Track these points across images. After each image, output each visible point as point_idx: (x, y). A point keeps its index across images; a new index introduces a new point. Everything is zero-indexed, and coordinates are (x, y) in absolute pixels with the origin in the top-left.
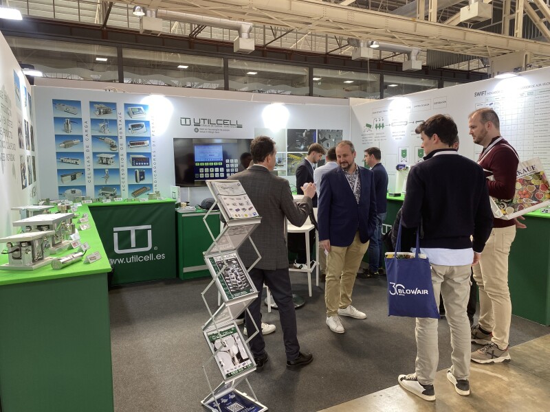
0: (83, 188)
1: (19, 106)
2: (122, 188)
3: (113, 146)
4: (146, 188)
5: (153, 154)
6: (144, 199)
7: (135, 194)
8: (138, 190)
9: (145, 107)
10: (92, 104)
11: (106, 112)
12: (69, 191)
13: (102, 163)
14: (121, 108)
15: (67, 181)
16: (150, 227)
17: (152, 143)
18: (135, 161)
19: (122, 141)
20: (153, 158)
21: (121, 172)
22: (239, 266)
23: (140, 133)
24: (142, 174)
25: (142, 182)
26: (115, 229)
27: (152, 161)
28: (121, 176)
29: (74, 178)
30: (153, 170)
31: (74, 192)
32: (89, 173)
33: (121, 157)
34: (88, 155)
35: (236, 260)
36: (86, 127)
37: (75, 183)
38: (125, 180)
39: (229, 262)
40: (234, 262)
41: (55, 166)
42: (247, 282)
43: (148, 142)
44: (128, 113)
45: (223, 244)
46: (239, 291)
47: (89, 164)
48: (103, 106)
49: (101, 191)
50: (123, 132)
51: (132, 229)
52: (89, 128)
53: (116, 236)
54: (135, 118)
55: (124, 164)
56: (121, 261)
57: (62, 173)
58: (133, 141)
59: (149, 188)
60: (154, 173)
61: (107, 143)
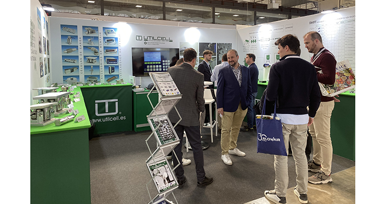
0: (78, 77)
1: (40, 29)
2: (101, 77)
3: (96, 52)
4: (115, 77)
5: (119, 57)
6: (114, 84)
7: (109, 81)
8: (110, 78)
9: (115, 29)
10: (84, 27)
11: (92, 32)
12: (69, 79)
13: (89, 62)
14: (101, 30)
15: (68, 73)
16: (117, 100)
17: (119, 51)
18: (109, 61)
19: (102, 49)
20: (119, 59)
21: (101, 68)
22: (169, 124)
23: (112, 45)
24: (113, 69)
25: (112, 74)
26: (96, 101)
27: (119, 61)
28: (101, 70)
29: (72, 71)
30: (120, 66)
31: (72, 79)
32: (81, 68)
33: (100, 59)
34: (81, 57)
35: (167, 120)
36: (80, 41)
37: (73, 74)
38: (103, 72)
39: (162, 122)
40: (166, 122)
41: (61, 63)
42: (173, 134)
43: (117, 50)
44: (105, 33)
45: (159, 110)
46: (168, 139)
47: (81, 63)
48: (90, 28)
49: (88, 79)
50: (102, 44)
51: (107, 101)
52: (82, 42)
53: (96, 105)
54: (109, 35)
55: (102, 63)
56: (99, 120)
57: (65, 68)
58: (108, 49)
59: (117, 77)
60: (120, 68)
61: (92, 50)
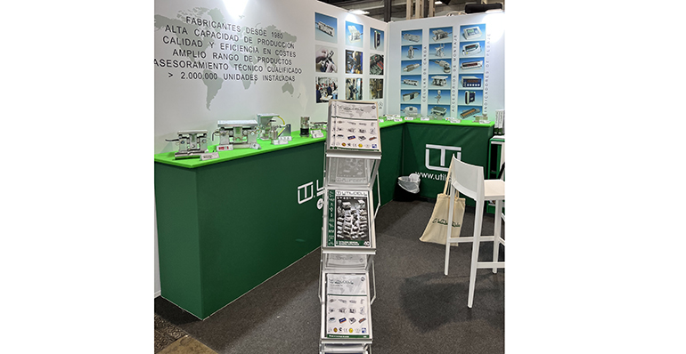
0: (419, 106)
2: (452, 109)
3: (446, 69)
4: (476, 109)
5: (485, 75)
6: (469, 121)
7: (464, 116)
8: (466, 111)
9: (483, 27)
10: (431, 30)
11: (443, 37)
12: (408, 108)
13: (436, 84)
14: (456, 31)
15: (407, 100)
16: (460, 149)
17: (486, 64)
18: (467, 82)
19: (456, 63)
20: (485, 79)
21: (452, 93)
23: (474, 54)
24: (472, 95)
25: (471, 104)
26: (427, 146)
27: (484, 83)
28: (452, 97)
29: (412, 97)
30: (485, 91)
31: (411, 109)
32: (425, 93)
33: (453, 79)
34: (425, 77)
36: (425, 52)
37: (412, 102)
38: (455, 101)
39: (353, 200)
41: (399, 86)
42: (367, 231)
43: (481, 62)
44: (464, 35)
46: (349, 239)
47: (425, 85)
48: (441, 31)
49: (433, 110)
50: (456, 54)
51: (443, 148)
52: (427, 54)
54: (470, 39)
55: (455, 85)
56: (431, 176)
57: (404, 93)
58: (466, 63)
59: (478, 110)
60: (484, 95)
61: (441, 65)
